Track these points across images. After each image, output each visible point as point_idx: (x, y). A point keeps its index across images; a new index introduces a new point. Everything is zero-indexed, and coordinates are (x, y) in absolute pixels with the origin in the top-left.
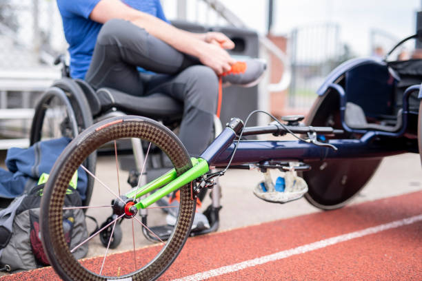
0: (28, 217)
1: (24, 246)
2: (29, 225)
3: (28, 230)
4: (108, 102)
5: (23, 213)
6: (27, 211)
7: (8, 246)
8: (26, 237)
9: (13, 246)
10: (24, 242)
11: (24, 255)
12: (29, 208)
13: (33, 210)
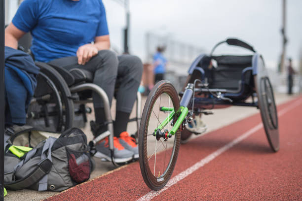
0: (65, 151)
1: (64, 171)
2: (66, 156)
3: (66, 160)
4: (81, 77)
5: (61, 149)
6: (64, 147)
7: (51, 172)
8: (65, 165)
9: (55, 172)
10: (64, 168)
11: (65, 176)
12: (65, 145)
13: (68, 146)
